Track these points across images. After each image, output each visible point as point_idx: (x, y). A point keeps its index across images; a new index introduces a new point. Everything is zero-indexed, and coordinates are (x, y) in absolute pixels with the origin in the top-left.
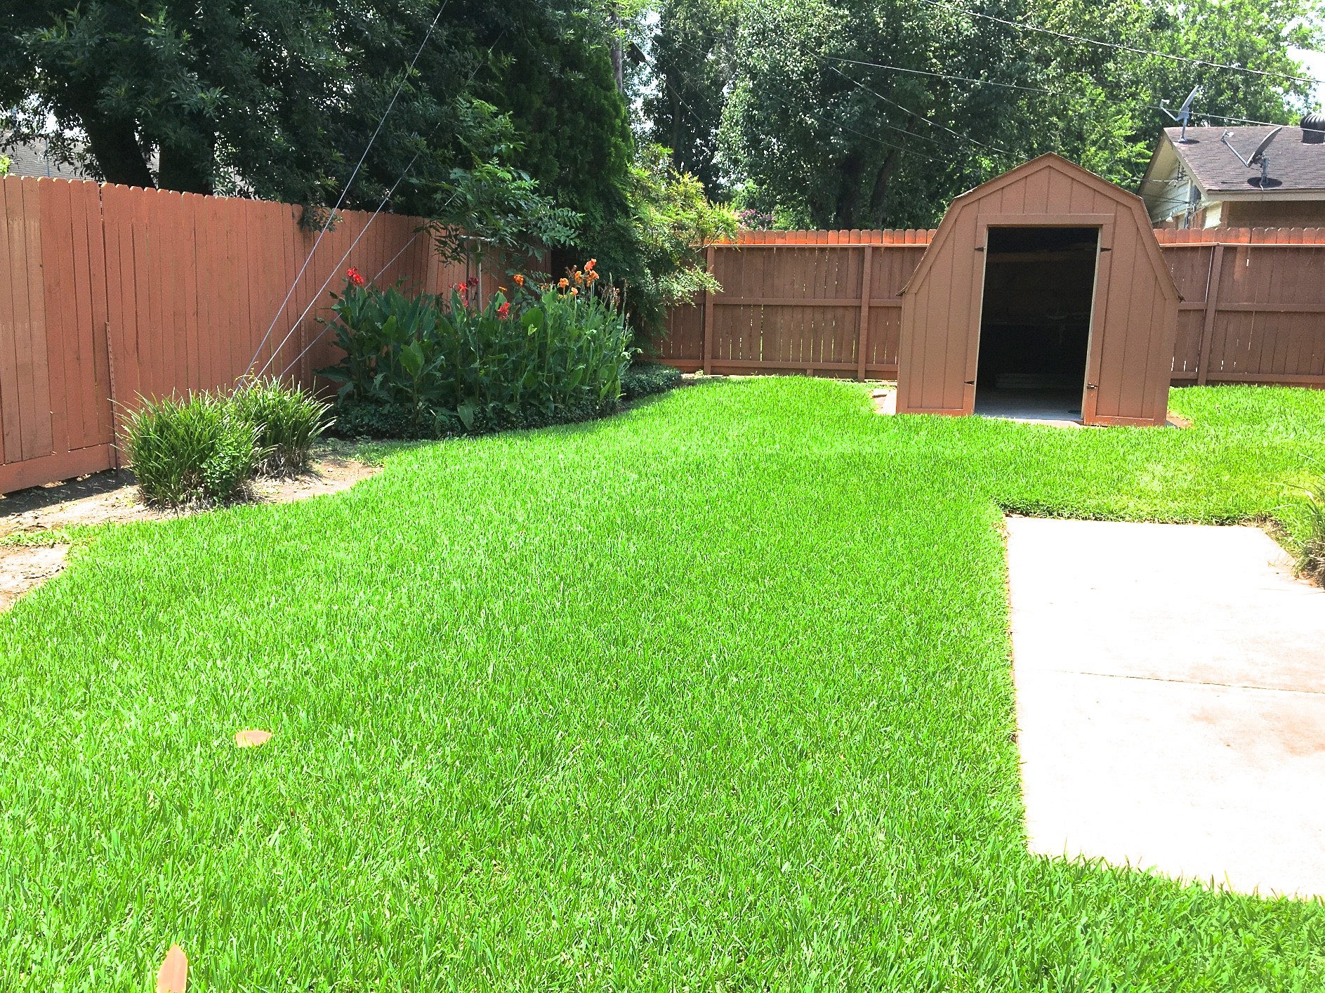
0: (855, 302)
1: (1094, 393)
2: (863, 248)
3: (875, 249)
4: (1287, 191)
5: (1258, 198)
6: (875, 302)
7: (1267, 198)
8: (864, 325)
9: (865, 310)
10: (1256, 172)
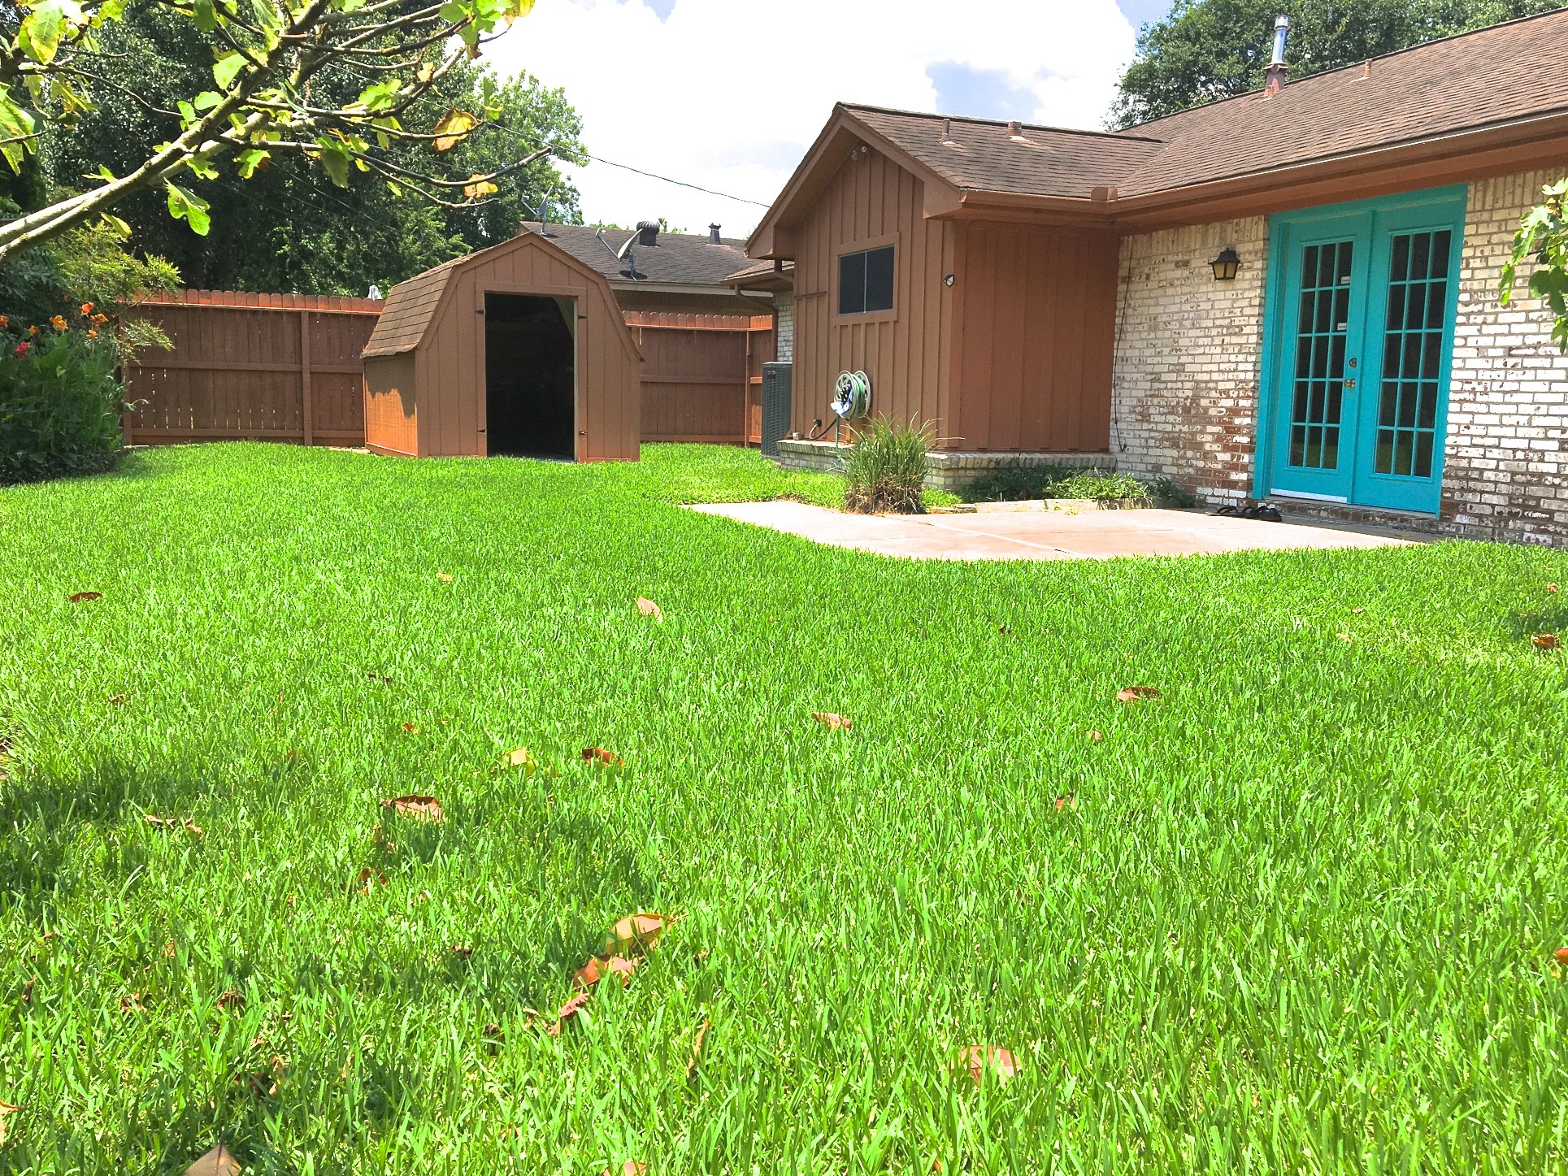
0: (295, 368)
1: (584, 439)
2: (299, 314)
3: (312, 314)
4: (653, 284)
5: (629, 288)
6: (318, 368)
7: (640, 288)
8: (307, 391)
9: (307, 377)
10: (626, 268)
